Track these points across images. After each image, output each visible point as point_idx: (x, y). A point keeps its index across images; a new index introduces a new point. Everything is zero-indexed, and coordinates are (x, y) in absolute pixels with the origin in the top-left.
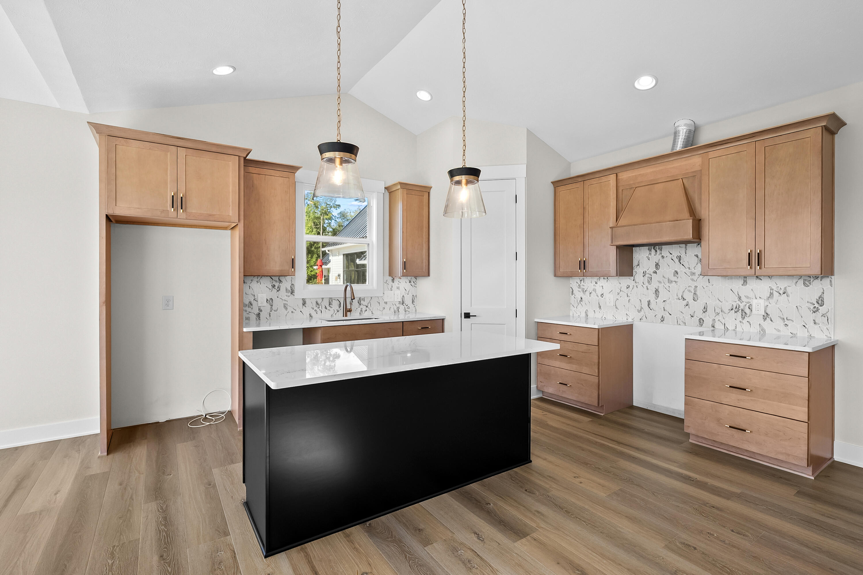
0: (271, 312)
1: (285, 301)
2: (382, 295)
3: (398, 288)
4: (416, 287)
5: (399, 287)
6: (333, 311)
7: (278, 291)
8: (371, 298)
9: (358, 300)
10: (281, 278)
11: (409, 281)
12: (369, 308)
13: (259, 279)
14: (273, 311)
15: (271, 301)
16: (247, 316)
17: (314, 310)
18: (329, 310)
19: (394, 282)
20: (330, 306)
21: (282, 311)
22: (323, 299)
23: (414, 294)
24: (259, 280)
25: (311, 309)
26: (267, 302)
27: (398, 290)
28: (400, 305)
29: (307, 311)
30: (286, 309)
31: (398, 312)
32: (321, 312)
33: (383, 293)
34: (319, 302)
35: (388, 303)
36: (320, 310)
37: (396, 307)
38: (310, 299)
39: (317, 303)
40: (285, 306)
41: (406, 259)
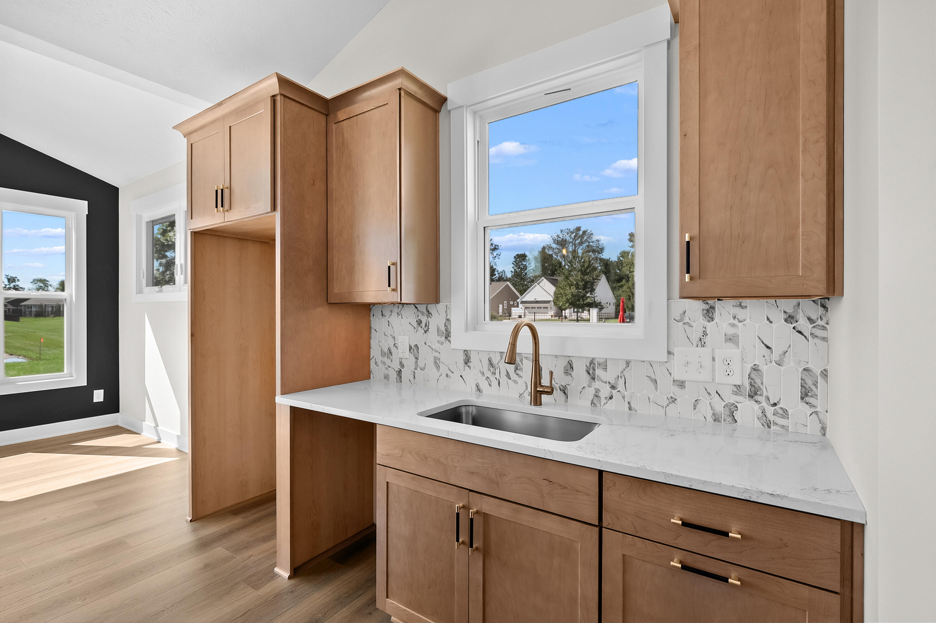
0: (415, 371)
1: (437, 351)
2: (664, 357)
3: (731, 339)
4: (824, 339)
6: (525, 384)
7: (426, 332)
8: (628, 363)
9: (588, 365)
10: (429, 307)
11: (783, 316)
12: (619, 391)
13: (400, 309)
14: (419, 369)
15: (415, 351)
16: (386, 372)
17: (484, 378)
18: (515, 382)
19: (713, 319)
20: (518, 372)
21: (431, 370)
23: (810, 366)
24: (400, 311)
25: (480, 375)
26: (410, 350)
27: (729, 344)
28: (740, 399)
29: (472, 376)
30: (438, 367)
31: (730, 419)
32: (499, 383)
33: (669, 353)
34: (495, 361)
35: (687, 384)
36: (496, 378)
37: (724, 404)
38: (478, 352)
39: (491, 363)
40: (437, 363)
41: (696, 232)
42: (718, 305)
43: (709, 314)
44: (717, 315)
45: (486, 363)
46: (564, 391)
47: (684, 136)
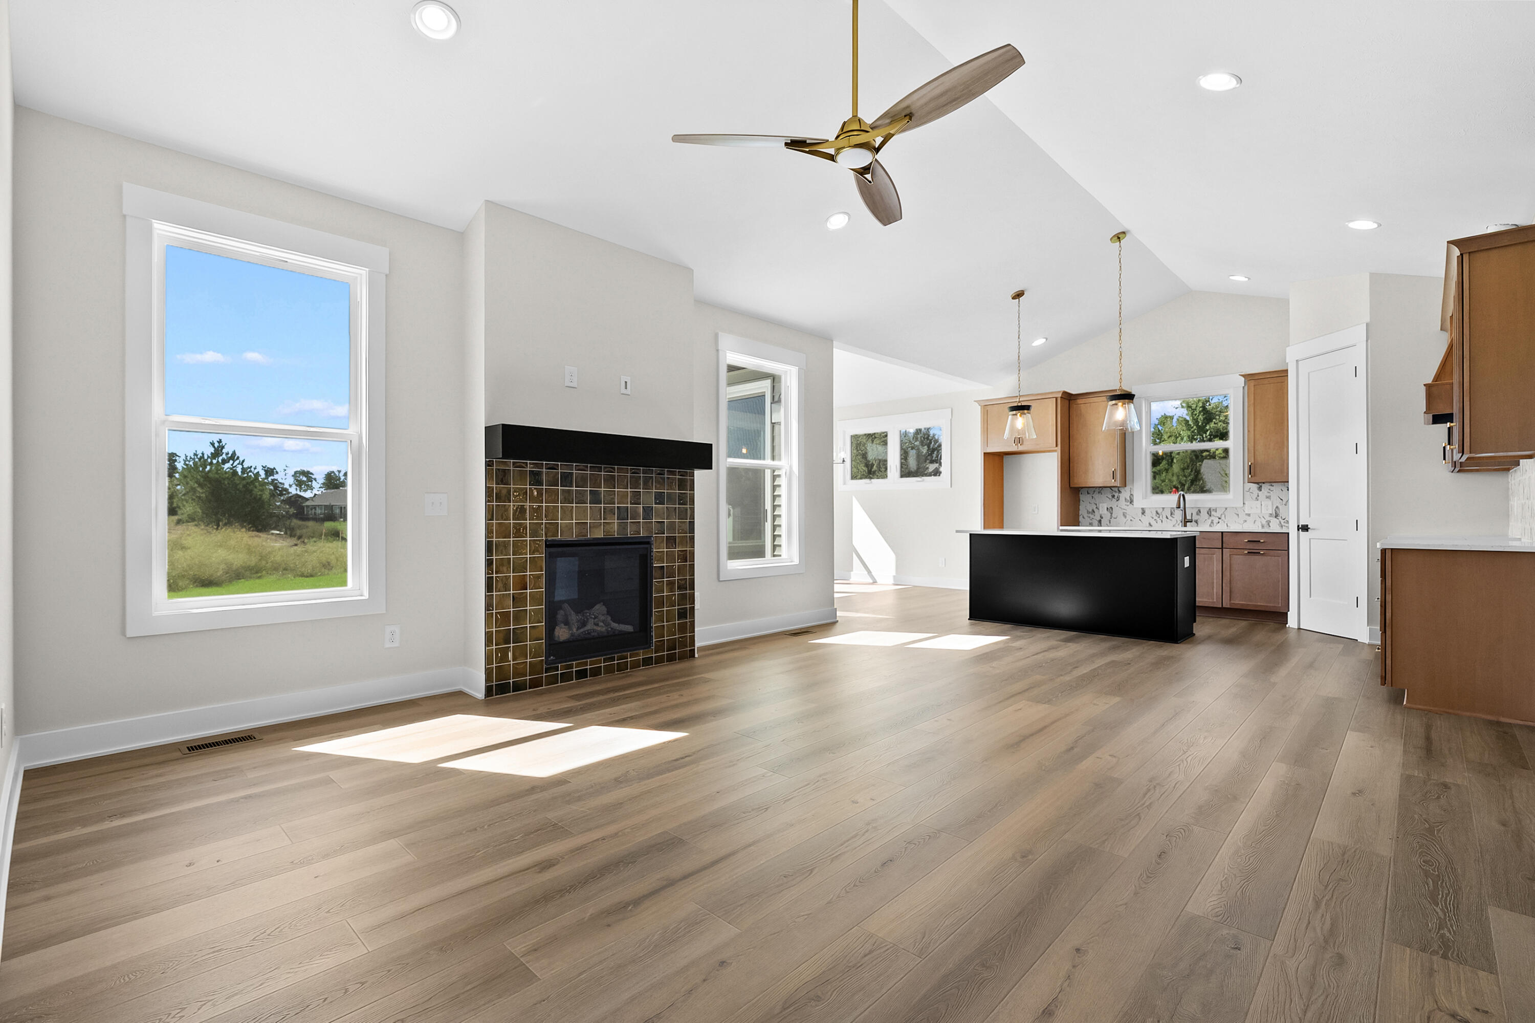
0: (1111, 520)
1: (1124, 509)
2: (1242, 505)
3: (1268, 497)
5: (1270, 496)
6: (1176, 521)
7: (1117, 501)
8: (1226, 509)
9: (1208, 510)
10: (1120, 489)
12: (1222, 520)
13: (1100, 490)
14: (1113, 518)
15: (1111, 510)
16: (1091, 522)
17: (1154, 520)
18: (1171, 520)
19: (1261, 490)
20: (1172, 515)
21: (1122, 520)
22: (1163, 508)
25: (1151, 518)
26: (1107, 510)
27: (1267, 499)
28: (1271, 518)
29: (1146, 519)
30: (1126, 517)
31: (1268, 526)
32: (1162, 522)
33: (1244, 504)
34: (1159, 512)
35: (1251, 515)
36: (1160, 519)
37: (1265, 521)
38: (1150, 508)
39: (1157, 513)
40: (1125, 515)
41: (1253, 462)
42: (1263, 485)
43: (1260, 489)
44: (1263, 489)
45: (1155, 513)
46: (1196, 522)
47: (1249, 431)
